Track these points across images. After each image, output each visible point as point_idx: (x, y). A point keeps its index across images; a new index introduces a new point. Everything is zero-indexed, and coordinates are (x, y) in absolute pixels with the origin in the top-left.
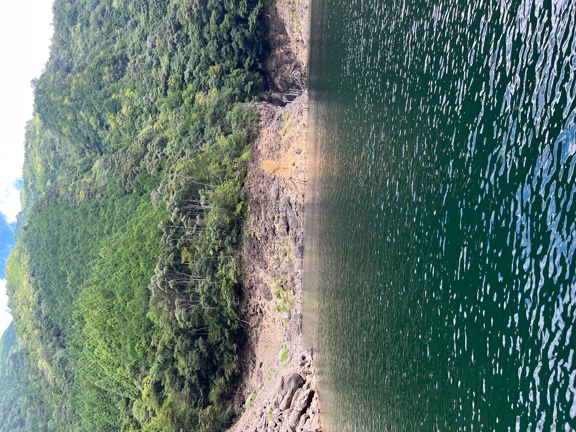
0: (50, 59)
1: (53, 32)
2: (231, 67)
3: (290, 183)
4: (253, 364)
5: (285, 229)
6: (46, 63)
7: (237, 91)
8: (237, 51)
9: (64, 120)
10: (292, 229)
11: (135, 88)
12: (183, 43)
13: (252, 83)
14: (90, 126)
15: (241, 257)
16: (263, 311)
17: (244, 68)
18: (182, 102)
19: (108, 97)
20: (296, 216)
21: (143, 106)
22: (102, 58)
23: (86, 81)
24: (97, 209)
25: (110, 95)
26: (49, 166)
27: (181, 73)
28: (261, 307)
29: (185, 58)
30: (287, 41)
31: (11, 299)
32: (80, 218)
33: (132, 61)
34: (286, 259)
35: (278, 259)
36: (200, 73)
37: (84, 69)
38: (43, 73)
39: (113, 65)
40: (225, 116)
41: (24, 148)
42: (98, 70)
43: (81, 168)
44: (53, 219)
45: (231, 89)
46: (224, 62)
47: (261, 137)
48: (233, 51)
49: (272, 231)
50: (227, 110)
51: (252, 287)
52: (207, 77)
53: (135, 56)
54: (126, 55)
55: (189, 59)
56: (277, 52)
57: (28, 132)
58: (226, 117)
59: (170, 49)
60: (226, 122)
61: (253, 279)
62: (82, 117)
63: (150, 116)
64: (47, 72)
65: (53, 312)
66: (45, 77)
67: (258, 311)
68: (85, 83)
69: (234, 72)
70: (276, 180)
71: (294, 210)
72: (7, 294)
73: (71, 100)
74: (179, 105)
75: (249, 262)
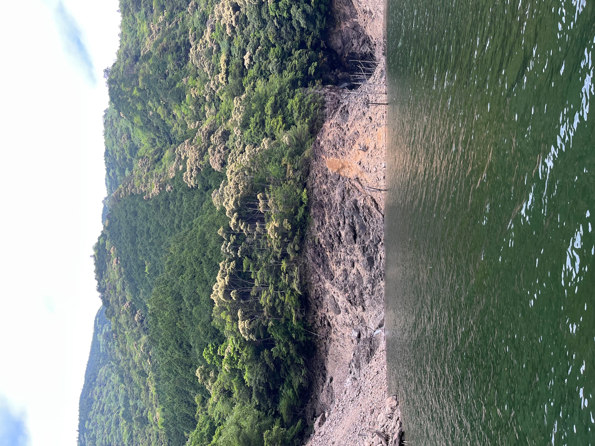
0: (120, 47)
1: (121, 18)
2: (293, 47)
3: (357, 184)
4: (323, 378)
5: (352, 237)
6: (117, 51)
7: (300, 75)
8: (298, 30)
9: (135, 110)
10: (360, 237)
11: (198, 75)
12: (242, 25)
13: (316, 64)
14: (159, 116)
15: (305, 265)
16: (331, 323)
17: (306, 48)
18: (243, 89)
19: (172, 87)
20: (364, 222)
21: (206, 95)
22: (165, 46)
23: (152, 70)
24: (167, 202)
25: (175, 83)
26: (126, 155)
27: (241, 59)
28: (329, 320)
29: (245, 41)
30: (354, 14)
31: (99, 284)
32: (153, 211)
33: (194, 47)
34: (354, 271)
35: (345, 270)
36: (260, 58)
37: (149, 58)
38: (114, 62)
39: (176, 52)
40: (287, 104)
41: (104, 137)
42: (162, 58)
43: (152, 158)
44: (130, 209)
45: (293, 73)
46: (285, 43)
47: (324, 131)
48: (294, 30)
49: (337, 238)
50: (289, 98)
51: (318, 298)
52: (268, 61)
53: (196, 41)
54: (188, 40)
55: (249, 42)
56: (343, 27)
57: (106, 121)
58: (288, 106)
59: (230, 33)
60: (288, 112)
61: (319, 289)
62: (150, 107)
63: (213, 104)
64: (118, 61)
65: (136, 298)
66: (116, 66)
67: (326, 323)
68: (151, 73)
69: (296, 54)
70: (341, 179)
71: (362, 215)
72: (96, 279)
73: (139, 90)
74: (240, 93)
75: (314, 271)
